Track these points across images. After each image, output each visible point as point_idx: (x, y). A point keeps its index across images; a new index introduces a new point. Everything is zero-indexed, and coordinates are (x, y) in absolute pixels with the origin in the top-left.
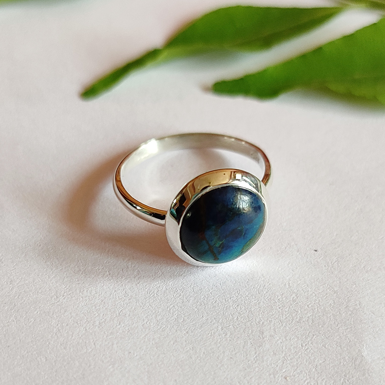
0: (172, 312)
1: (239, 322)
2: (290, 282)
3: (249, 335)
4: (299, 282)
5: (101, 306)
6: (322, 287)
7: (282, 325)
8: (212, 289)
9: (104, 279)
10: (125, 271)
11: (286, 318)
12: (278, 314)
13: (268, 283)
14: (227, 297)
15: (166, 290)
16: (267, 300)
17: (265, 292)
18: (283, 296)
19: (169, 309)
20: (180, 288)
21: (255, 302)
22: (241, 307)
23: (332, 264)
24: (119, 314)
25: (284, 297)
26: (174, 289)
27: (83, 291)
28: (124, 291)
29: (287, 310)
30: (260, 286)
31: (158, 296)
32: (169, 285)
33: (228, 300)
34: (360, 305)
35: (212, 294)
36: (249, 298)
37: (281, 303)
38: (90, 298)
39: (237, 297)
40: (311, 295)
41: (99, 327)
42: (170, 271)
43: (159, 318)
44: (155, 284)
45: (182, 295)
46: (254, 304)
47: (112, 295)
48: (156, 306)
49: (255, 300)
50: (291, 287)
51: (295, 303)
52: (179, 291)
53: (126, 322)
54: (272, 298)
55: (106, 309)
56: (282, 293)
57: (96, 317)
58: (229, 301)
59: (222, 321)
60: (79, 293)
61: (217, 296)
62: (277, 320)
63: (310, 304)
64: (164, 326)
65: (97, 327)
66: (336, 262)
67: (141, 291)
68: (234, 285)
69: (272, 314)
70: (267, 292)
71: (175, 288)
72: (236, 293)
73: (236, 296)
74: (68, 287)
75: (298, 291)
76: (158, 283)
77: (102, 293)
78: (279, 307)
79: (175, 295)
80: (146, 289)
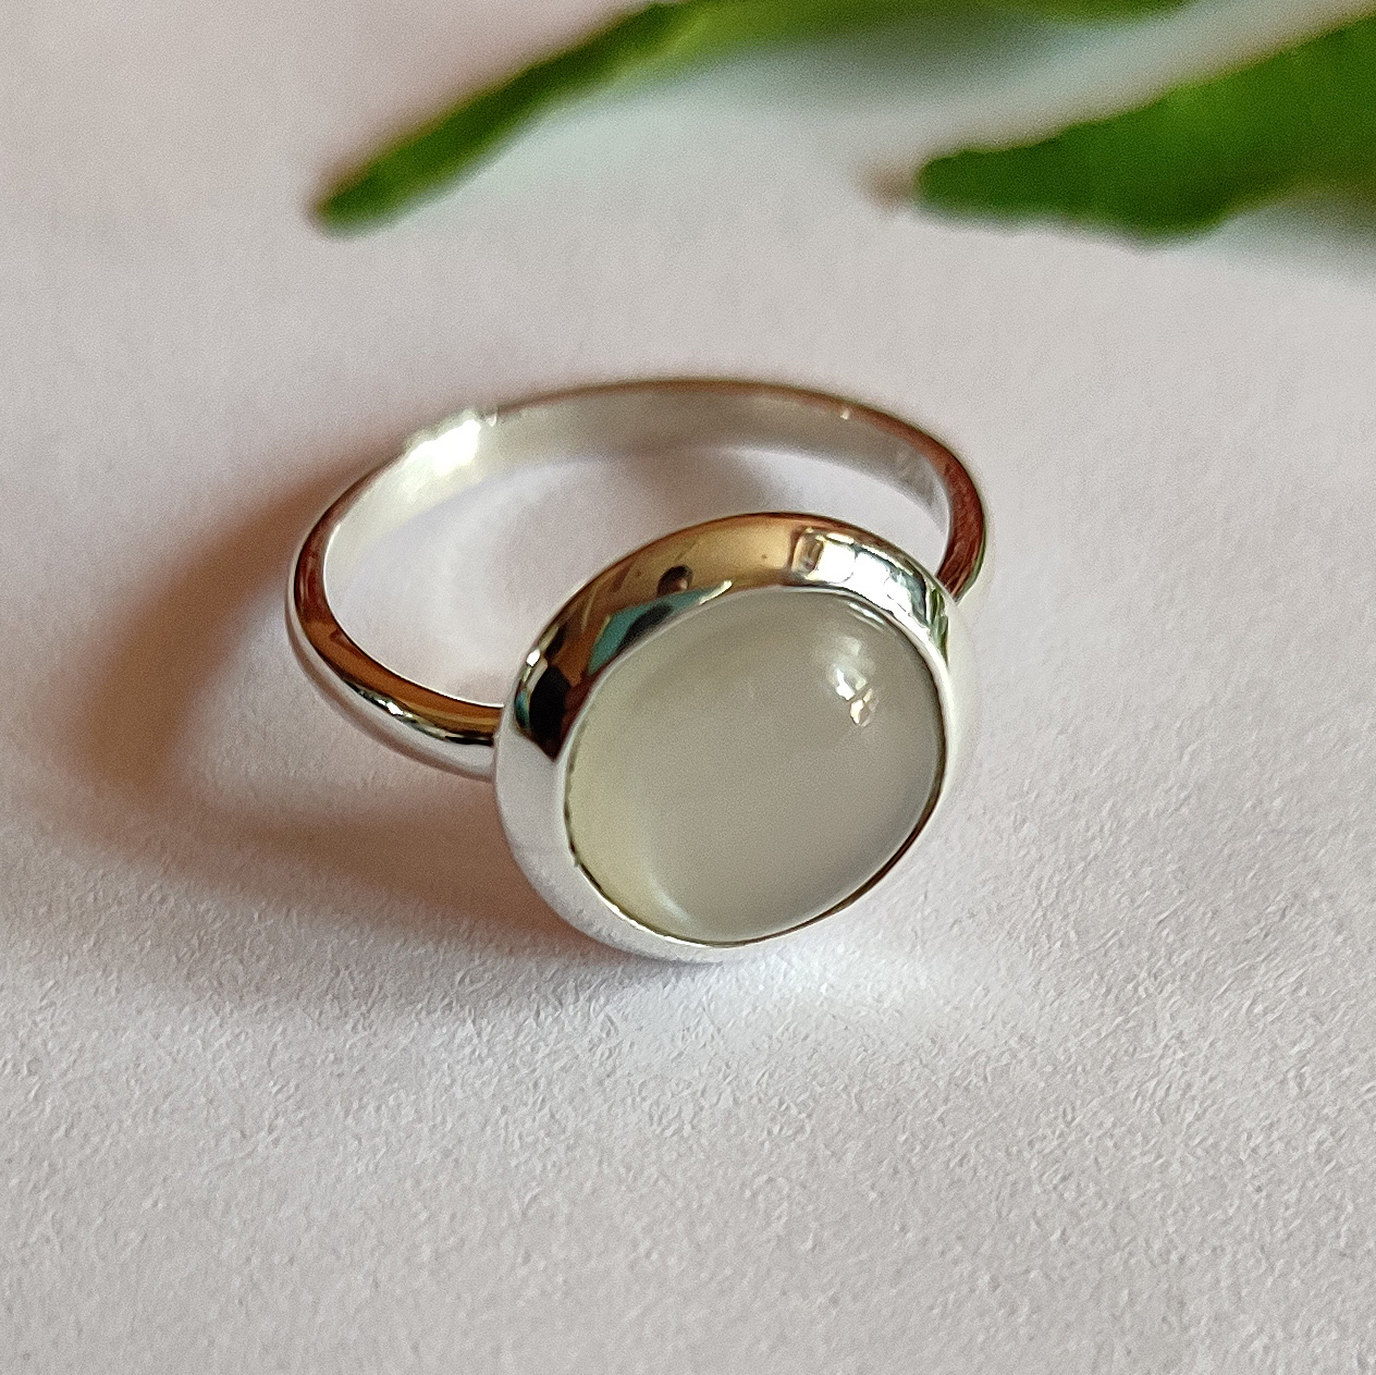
0: (761, 1204)
1: (1073, 1253)
2: (1303, 1070)
3: (1118, 1314)
4: (1346, 1071)
5: (443, 1179)
7: (1272, 1268)
8: (946, 1101)
9: (455, 1054)
10: (550, 1019)
11: (1290, 1235)
12: (1251, 1218)
13: (1204, 1072)
14: (1015, 1136)
15: (737, 1103)
16: (1199, 1152)
17: (1189, 1117)
18: (1275, 1135)
19: (748, 1193)
21: (1146, 1160)
22: (1079, 1185)
24: (524, 1214)
25: (1280, 1139)
26: (770, 1100)
27: (361, 1107)
28: (546, 1110)
29: (1291, 1198)
30: (1168, 1090)
31: (700, 1132)
32: (747, 1083)
33: (1019, 1152)
35: (944, 1125)
36: (1115, 1145)
37: (1264, 1166)
38: (393, 1140)
39: (1060, 1140)
41: (434, 1272)
43: (704, 1232)
44: (687, 1077)
45: (808, 1129)
46: (1143, 1169)
47: (488, 1129)
48: (690, 1179)
49: (1148, 1152)
50: (1309, 1093)
51: (1327, 1169)
52: (794, 1111)
53: (555, 1248)
54: (1225, 1144)
55: (466, 1189)
56: (1268, 1122)
57: (420, 1228)
58: (1027, 1155)
59: (993, 1246)
60: (342, 1115)
61: (971, 1132)
62: (1246, 1244)
64: (729, 1271)
65: (425, 1273)
67: (620, 1110)
68: (1048, 1084)
69: (1222, 1217)
70: (1198, 1118)
72: (1056, 1118)
73: (1057, 1133)
74: (293, 1089)
75: (1341, 1110)
76: (697, 1073)
77: (444, 1118)
78: (1257, 1183)
79: (776, 1130)
80: (644, 1099)
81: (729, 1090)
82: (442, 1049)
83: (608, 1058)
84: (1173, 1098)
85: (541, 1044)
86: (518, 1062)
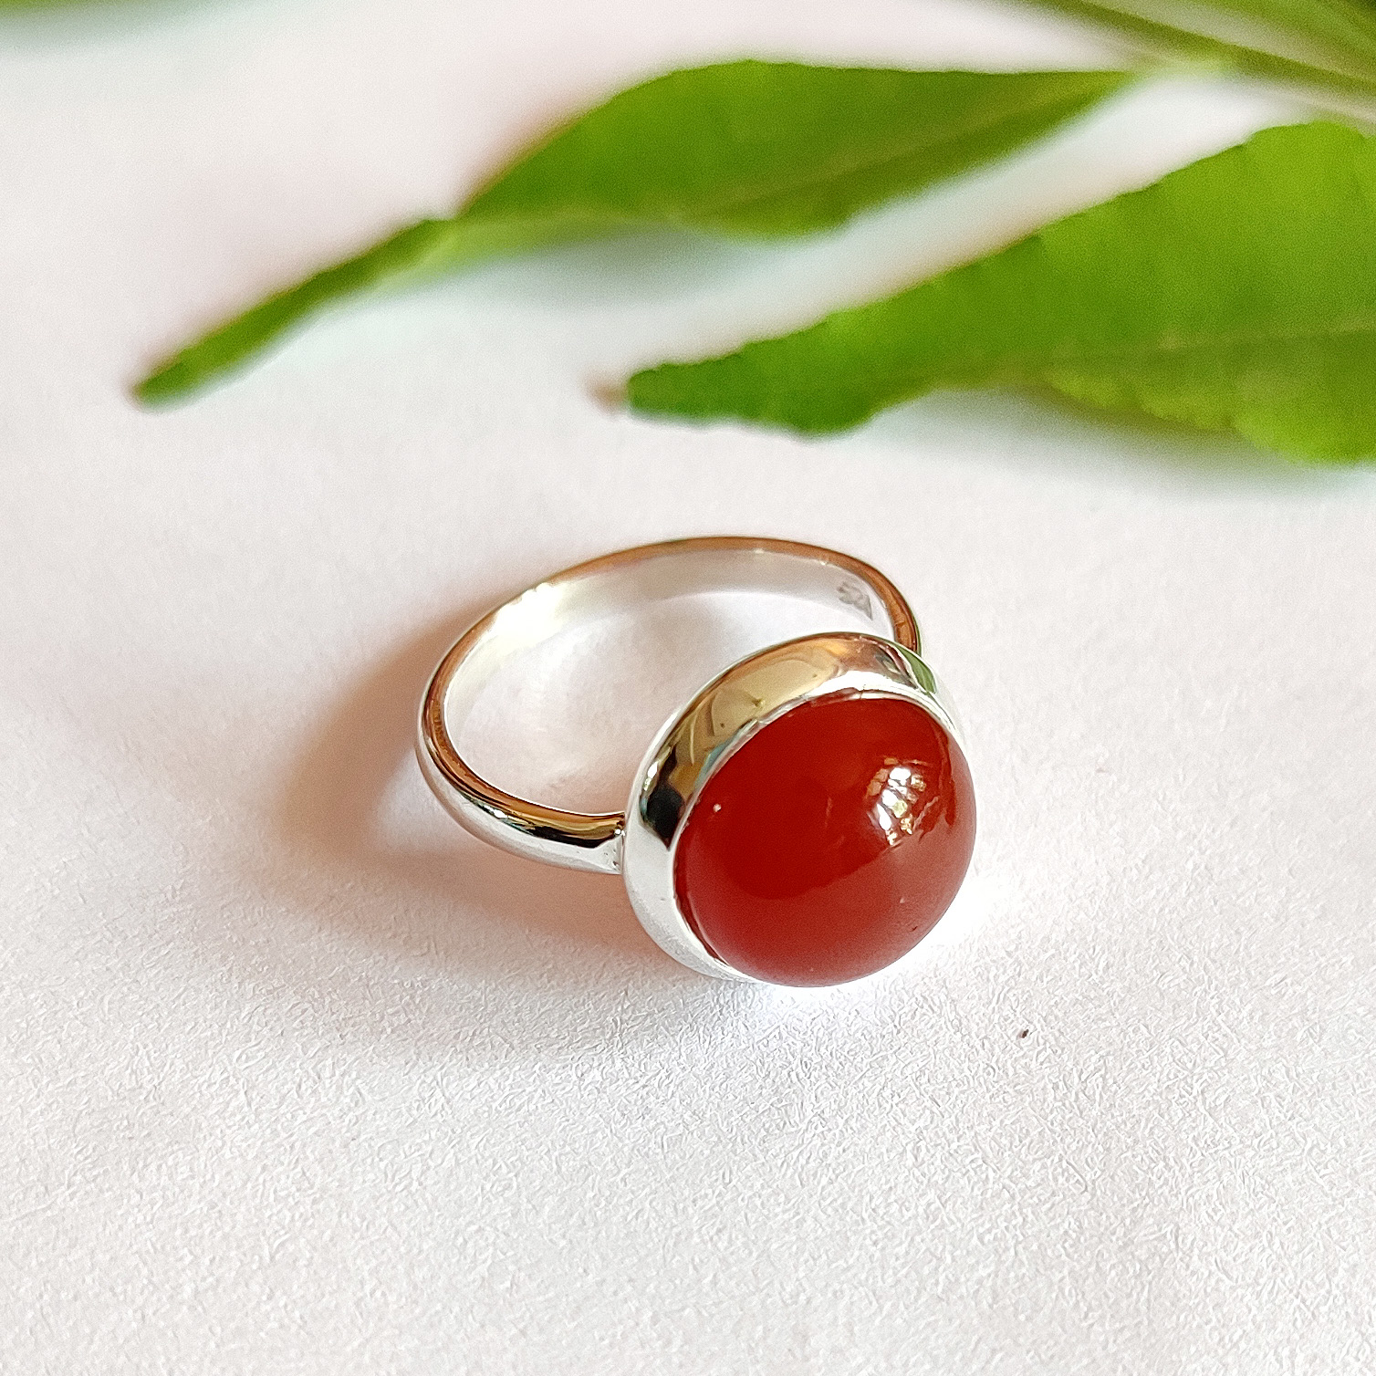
0: (470, 1251)
1: (721, 1294)
2: (920, 1143)
3: (753, 1345)
5: (207, 1228)
6: (1037, 1166)
7: (881, 1308)
8: (628, 1165)
9: (227, 1121)
10: (310, 1091)
11: (898, 1281)
12: (867, 1266)
13: (839, 1144)
14: (682, 1194)
15: (458, 1163)
16: (830, 1211)
17: (824, 1181)
18: (893, 1198)
19: (460, 1240)
20: (511, 1160)
21: (786, 1216)
22: (730, 1236)
23: (1083, 1079)
24: (272, 1258)
25: (896, 1201)
26: (486, 1161)
27: (146, 1166)
28: (299, 1169)
29: (901, 1250)
30: (809, 1158)
31: (425, 1188)
32: (468, 1146)
33: (685, 1209)
34: (1176, 1238)
35: (626, 1185)
36: (762, 1204)
37: (882, 1223)
38: (169, 1193)
39: (719, 1199)
40: (998, 1195)
41: (192, 1308)
42: (476, 1092)
43: (420, 1274)
44: (419, 1141)
45: (515, 1185)
46: (783, 1224)
47: (249, 1185)
48: (413, 1228)
49: (789, 1210)
50: (923, 1162)
51: (932, 1227)
52: (504, 1170)
53: (295, 1287)
54: (850, 1205)
55: (225, 1237)
56: (888, 1186)
57: (184, 1270)
58: (690, 1211)
59: (657, 1288)
60: (129, 1172)
61: (647, 1190)
62: (861, 1289)
63: (989, 1231)
64: (439, 1307)
65: (185, 1308)
66: (1097, 1070)
67: (360, 1169)
68: (712, 1152)
69: (845, 1266)
70: (831, 1182)
71: (491, 1161)
72: (717, 1180)
73: (717, 1193)
74: (91, 1151)
76: (427, 1138)
77: (213, 1176)
78: (874, 1238)
79: (488, 1187)
80: (381, 1160)
81: (452, 1151)
82: (217, 1116)
83: (355, 1124)
84: (812, 1164)
85: (301, 1112)
86: (279, 1127)
